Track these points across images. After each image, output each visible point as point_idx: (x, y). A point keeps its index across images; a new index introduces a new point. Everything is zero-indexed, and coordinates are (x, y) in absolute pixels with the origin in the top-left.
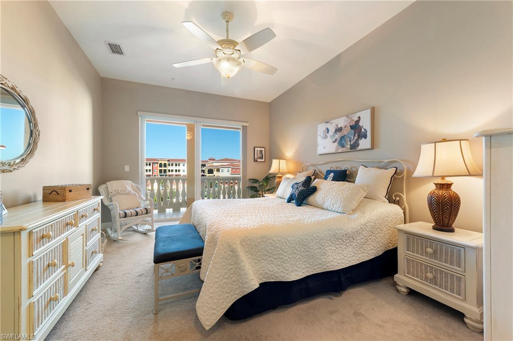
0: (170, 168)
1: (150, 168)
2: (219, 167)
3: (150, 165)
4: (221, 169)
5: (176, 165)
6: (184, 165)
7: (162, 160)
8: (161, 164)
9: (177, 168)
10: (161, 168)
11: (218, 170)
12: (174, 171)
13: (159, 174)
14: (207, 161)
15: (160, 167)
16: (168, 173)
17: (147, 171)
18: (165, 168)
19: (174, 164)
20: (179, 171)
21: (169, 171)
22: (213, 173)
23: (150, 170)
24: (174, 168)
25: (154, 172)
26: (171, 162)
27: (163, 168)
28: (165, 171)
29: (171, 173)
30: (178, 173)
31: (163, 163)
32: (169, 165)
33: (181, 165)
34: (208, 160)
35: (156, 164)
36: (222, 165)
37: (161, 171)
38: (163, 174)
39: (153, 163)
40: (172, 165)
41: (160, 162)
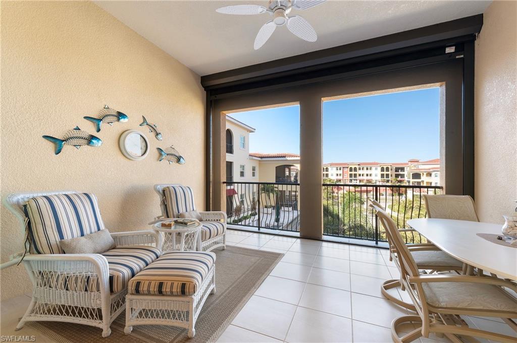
0: (361, 172)
1: (341, 172)
2: (431, 170)
3: (340, 169)
4: (433, 174)
5: (367, 169)
6: (376, 169)
7: (353, 164)
8: (351, 168)
9: (369, 172)
10: (351, 173)
11: (429, 174)
12: (365, 175)
13: (349, 178)
14: (407, 164)
15: (350, 171)
16: (358, 178)
17: (337, 175)
18: (355, 173)
19: (365, 168)
20: (370, 175)
21: (360, 175)
22: (420, 178)
23: (340, 175)
24: (365, 172)
25: (344, 177)
26: (361, 166)
27: (353, 173)
28: (355, 175)
29: (361, 178)
30: (369, 178)
31: (353, 167)
32: (360, 169)
33: (373, 168)
34: (408, 162)
35: (347, 169)
36: (432, 168)
37: (351, 175)
38: (353, 178)
39: (343, 168)
40: (363, 169)
41: (350, 166)
